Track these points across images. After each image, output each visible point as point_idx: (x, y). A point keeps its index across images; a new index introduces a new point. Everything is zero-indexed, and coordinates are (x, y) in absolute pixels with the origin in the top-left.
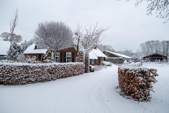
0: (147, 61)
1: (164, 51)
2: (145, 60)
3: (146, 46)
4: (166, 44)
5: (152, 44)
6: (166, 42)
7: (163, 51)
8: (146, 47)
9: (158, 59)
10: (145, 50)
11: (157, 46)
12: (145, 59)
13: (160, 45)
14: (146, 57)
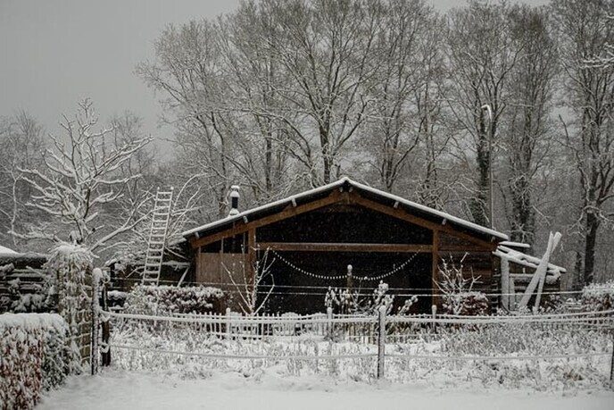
0: (217, 306)
1: (484, 161)
2: (202, 292)
3: (245, 66)
4: (511, 55)
5: (323, 45)
6: (516, 33)
7: (471, 154)
8: (244, 84)
9: (372, 266)
10: (232, 135)
11: (394, 82)
12: (191, 280)
13: (438, 73)
14: (214, 248)
